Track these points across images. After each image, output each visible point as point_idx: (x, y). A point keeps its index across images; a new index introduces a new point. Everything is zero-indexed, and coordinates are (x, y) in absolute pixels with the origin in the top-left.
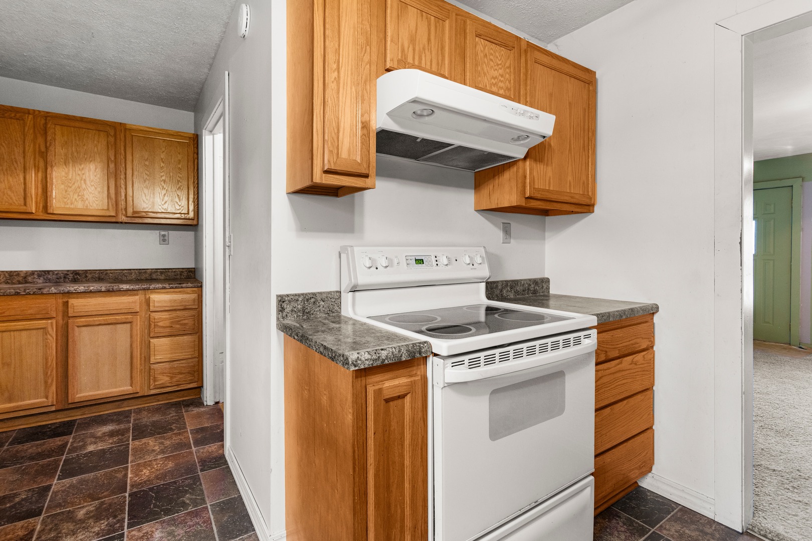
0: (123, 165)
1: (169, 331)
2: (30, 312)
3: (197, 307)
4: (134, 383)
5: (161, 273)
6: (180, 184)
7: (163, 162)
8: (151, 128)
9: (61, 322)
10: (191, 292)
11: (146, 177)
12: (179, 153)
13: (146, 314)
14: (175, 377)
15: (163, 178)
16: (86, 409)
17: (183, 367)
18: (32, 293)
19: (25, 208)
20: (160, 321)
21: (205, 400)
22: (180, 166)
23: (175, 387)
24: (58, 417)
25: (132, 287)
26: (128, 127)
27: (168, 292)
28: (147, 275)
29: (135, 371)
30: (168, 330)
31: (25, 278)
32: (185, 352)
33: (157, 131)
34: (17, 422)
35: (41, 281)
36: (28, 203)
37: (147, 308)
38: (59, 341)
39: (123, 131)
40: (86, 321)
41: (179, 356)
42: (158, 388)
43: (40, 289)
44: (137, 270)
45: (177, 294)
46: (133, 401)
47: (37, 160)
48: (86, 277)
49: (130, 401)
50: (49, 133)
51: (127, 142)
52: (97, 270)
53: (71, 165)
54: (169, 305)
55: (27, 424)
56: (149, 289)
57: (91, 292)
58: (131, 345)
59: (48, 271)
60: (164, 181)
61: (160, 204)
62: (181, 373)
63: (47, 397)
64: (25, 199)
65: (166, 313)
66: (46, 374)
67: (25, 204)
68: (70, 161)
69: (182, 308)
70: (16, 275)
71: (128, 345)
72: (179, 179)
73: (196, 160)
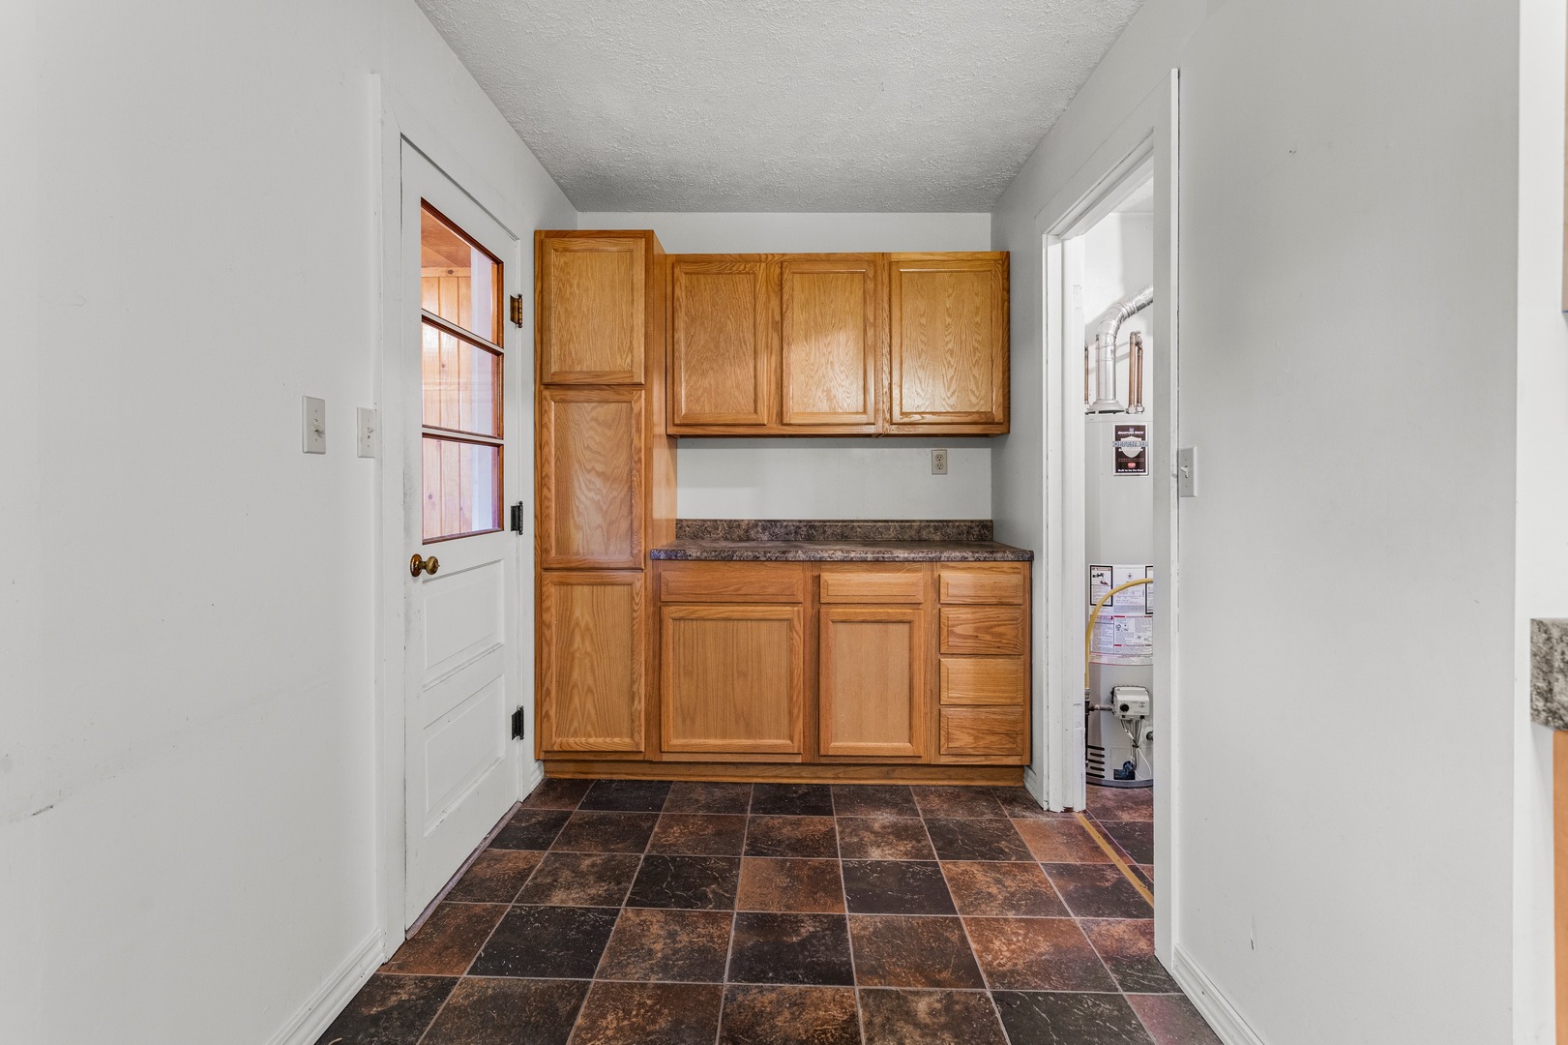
0: (887, 330)
1: (972, 645)
2: (772, 590)
3: (1020, 601)
4: (915, 739)
5: (936, 529)
6: (978, 354)
7: (950, 316)
8: (931, 254)
9: (809, 611)
10: (1011, 570)
11: (921, 346)
12: (977, 295)
13: (933, 608)
14: (983, 738)
15: (950, 346)
16: (841, 769)
17: (996, 720)
18: (774, 559)
19: (755, 416)
20: (958, 625)
21: (1045, 798)
22: (978, 319)
23: (983, 758)
24: (804, 774)
25: (913, 555)
26: (894, 258)
27: (969, 568)
28: (913, 533)
29: (916, 715)
30: (970, 643)
31: (747, 531)
32: (999, 691)
33: (939, 258)
34: (752, 771)
35: (765, 538)
36: (759, 409)
37: (935, 596)
38: (808, 644)
39: (886, 268)
40: (845, 613)
41: (988, 697)
42: (953, 755)
43: (784, 553)
44: (897, 521)
45: (985, 572)
46: (910, 769)
47: (770, 335)
48: (824, 532)
49: (906, 770)
50: (786, 289)
51: (894, 287)
52: (838, 521)
53: (813, 340)
54: (971, 593)
55: (763, 777)
56: (940, 561)
57: (851, 561)
58: (911, 665)
59: (774, 521)
60: (951, 352)
61: (944, 396)
62: (994, 733)
63: (791, 739)
64: (755, 401)
65: (968, 610)
66: (790, 698)
67: (756, 412)
68: (813, 333)
69: (994, 601)
70: (736, 527)
71: (906, 663)
72: (976, 345)
73: (1006, 303)
